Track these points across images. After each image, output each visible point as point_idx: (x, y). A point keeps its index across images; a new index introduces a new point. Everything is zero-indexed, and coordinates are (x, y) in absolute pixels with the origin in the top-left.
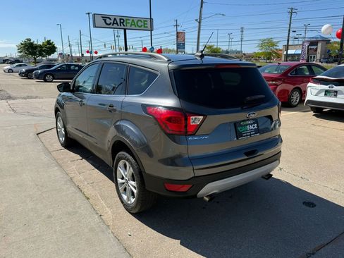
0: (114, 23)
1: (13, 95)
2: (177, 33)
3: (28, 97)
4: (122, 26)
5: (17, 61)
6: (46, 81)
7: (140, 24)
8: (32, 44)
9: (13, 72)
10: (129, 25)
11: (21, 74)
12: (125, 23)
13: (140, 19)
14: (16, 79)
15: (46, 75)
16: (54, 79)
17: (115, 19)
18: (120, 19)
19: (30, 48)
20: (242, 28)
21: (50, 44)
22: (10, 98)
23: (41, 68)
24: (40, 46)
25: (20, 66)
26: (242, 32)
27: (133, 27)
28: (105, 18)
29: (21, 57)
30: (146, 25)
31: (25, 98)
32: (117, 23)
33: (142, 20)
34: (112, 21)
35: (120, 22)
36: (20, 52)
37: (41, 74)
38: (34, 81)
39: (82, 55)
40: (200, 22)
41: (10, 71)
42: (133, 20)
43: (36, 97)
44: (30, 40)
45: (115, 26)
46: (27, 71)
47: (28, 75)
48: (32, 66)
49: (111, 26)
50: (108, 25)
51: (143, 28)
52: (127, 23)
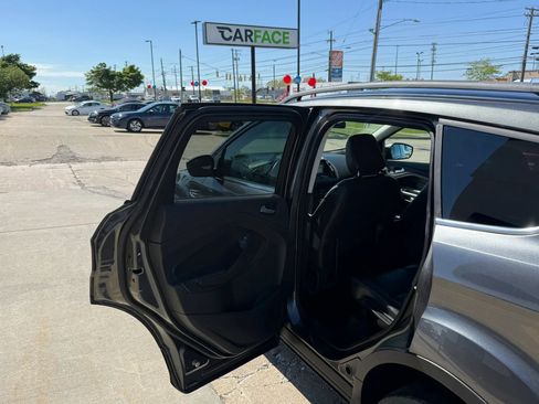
0: (236, 37)
1: (79, 153)
2: (331, 52)
3: (104, 159)
4: (249, 43)
5: (85, 97)
6: (130, 131)
7: (277, 37)
8: (107, 71)
9: (79, 114)
10: (259, 40)
11: (91, 119)
12: (253, 37)
13: (277, 31)
14: (84, 126)
15: (131, 121)
16: (143, 127)
17: (238, 31)
18: (246, 31)
19: (105, 78)
20: (434, 44)
21: (135, 71)
22: (75, 159)
23: (122, 109)
24: (120, 75)
25: (90, 105)
26: (434, 50)
27: (266, 43)
28: (222, 29)
29: (91, 91)
31: (98, 161)
32: (241, 37)
33: (281, 31)
35: (246, 36)
36: (91, 83)
37: (123, 119)
38: (112, 130)
39: (183, 89)
40: (376, 34)
41: (75, 113)
43: (116, 159)
44: (103, 65)
45: (238, 41)
46: (100, 114)
47: (102, 119)
48: (107, 106)
49: (231, 42)
51: (281, 44)
52: (256, 37)
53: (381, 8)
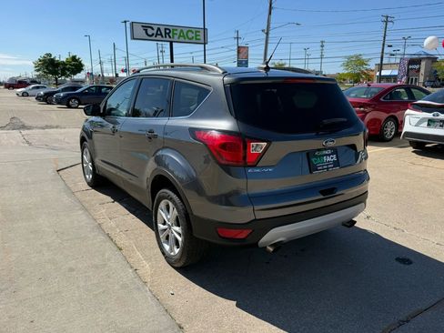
0: (157, 34)
1: (27, 123)
2: (239, 47)
3: (47, 127)
4: (168, 39)
5: (33, 82)
6: (69, 107)
7: (190, 35)
8: (53, 60)
9: (28, 95)
10: (176, 37)
11: (38, 98)
12: (171, 35)
13: (190, 29)
14: (32, 104)
15: (70, 100)
16: (80, 104)
17: (159, 29)
18: (166, 29)
19: (50, 66)
20: (322, 42)
21: (77, 60)
22: (24, 127)
23: (63, 90)
24: (63, 63)
25: (38, 88)
26: (322, 46)
27: (182, 39)
28: (146, 27)
29: (39, 76)
30: (199, 36)
31: (43, 128)
32: (161, 34)
33: (194, 30)
34: (155, 32)
35: (166, 33)
36: (38, 70)
37: (64, 97)
38: (55, 107)
39: (117, 75)
40: (267, 34)
41: (25, 95)
42: (182, 31)
43: (57, 127)
44: (50, 55)
45: (159, 37)
46: (46, 94)
47: (47, 99)
48: (53, 88)
49: (153, 38)
50: (149, 37)
51: (194, 40)
52: (173, 34)
53: (270, 13)
